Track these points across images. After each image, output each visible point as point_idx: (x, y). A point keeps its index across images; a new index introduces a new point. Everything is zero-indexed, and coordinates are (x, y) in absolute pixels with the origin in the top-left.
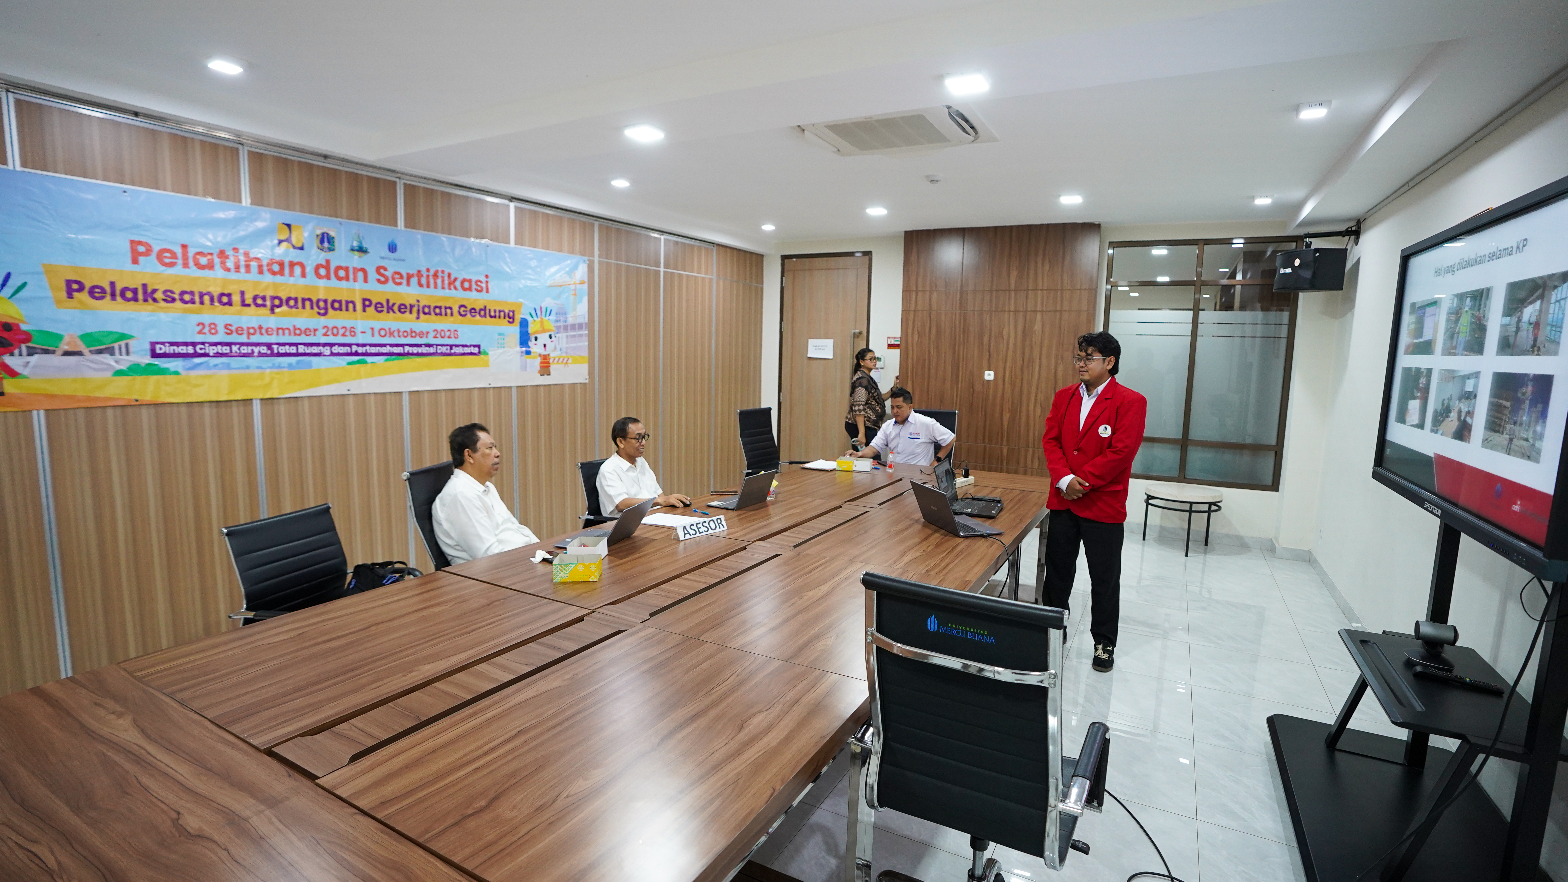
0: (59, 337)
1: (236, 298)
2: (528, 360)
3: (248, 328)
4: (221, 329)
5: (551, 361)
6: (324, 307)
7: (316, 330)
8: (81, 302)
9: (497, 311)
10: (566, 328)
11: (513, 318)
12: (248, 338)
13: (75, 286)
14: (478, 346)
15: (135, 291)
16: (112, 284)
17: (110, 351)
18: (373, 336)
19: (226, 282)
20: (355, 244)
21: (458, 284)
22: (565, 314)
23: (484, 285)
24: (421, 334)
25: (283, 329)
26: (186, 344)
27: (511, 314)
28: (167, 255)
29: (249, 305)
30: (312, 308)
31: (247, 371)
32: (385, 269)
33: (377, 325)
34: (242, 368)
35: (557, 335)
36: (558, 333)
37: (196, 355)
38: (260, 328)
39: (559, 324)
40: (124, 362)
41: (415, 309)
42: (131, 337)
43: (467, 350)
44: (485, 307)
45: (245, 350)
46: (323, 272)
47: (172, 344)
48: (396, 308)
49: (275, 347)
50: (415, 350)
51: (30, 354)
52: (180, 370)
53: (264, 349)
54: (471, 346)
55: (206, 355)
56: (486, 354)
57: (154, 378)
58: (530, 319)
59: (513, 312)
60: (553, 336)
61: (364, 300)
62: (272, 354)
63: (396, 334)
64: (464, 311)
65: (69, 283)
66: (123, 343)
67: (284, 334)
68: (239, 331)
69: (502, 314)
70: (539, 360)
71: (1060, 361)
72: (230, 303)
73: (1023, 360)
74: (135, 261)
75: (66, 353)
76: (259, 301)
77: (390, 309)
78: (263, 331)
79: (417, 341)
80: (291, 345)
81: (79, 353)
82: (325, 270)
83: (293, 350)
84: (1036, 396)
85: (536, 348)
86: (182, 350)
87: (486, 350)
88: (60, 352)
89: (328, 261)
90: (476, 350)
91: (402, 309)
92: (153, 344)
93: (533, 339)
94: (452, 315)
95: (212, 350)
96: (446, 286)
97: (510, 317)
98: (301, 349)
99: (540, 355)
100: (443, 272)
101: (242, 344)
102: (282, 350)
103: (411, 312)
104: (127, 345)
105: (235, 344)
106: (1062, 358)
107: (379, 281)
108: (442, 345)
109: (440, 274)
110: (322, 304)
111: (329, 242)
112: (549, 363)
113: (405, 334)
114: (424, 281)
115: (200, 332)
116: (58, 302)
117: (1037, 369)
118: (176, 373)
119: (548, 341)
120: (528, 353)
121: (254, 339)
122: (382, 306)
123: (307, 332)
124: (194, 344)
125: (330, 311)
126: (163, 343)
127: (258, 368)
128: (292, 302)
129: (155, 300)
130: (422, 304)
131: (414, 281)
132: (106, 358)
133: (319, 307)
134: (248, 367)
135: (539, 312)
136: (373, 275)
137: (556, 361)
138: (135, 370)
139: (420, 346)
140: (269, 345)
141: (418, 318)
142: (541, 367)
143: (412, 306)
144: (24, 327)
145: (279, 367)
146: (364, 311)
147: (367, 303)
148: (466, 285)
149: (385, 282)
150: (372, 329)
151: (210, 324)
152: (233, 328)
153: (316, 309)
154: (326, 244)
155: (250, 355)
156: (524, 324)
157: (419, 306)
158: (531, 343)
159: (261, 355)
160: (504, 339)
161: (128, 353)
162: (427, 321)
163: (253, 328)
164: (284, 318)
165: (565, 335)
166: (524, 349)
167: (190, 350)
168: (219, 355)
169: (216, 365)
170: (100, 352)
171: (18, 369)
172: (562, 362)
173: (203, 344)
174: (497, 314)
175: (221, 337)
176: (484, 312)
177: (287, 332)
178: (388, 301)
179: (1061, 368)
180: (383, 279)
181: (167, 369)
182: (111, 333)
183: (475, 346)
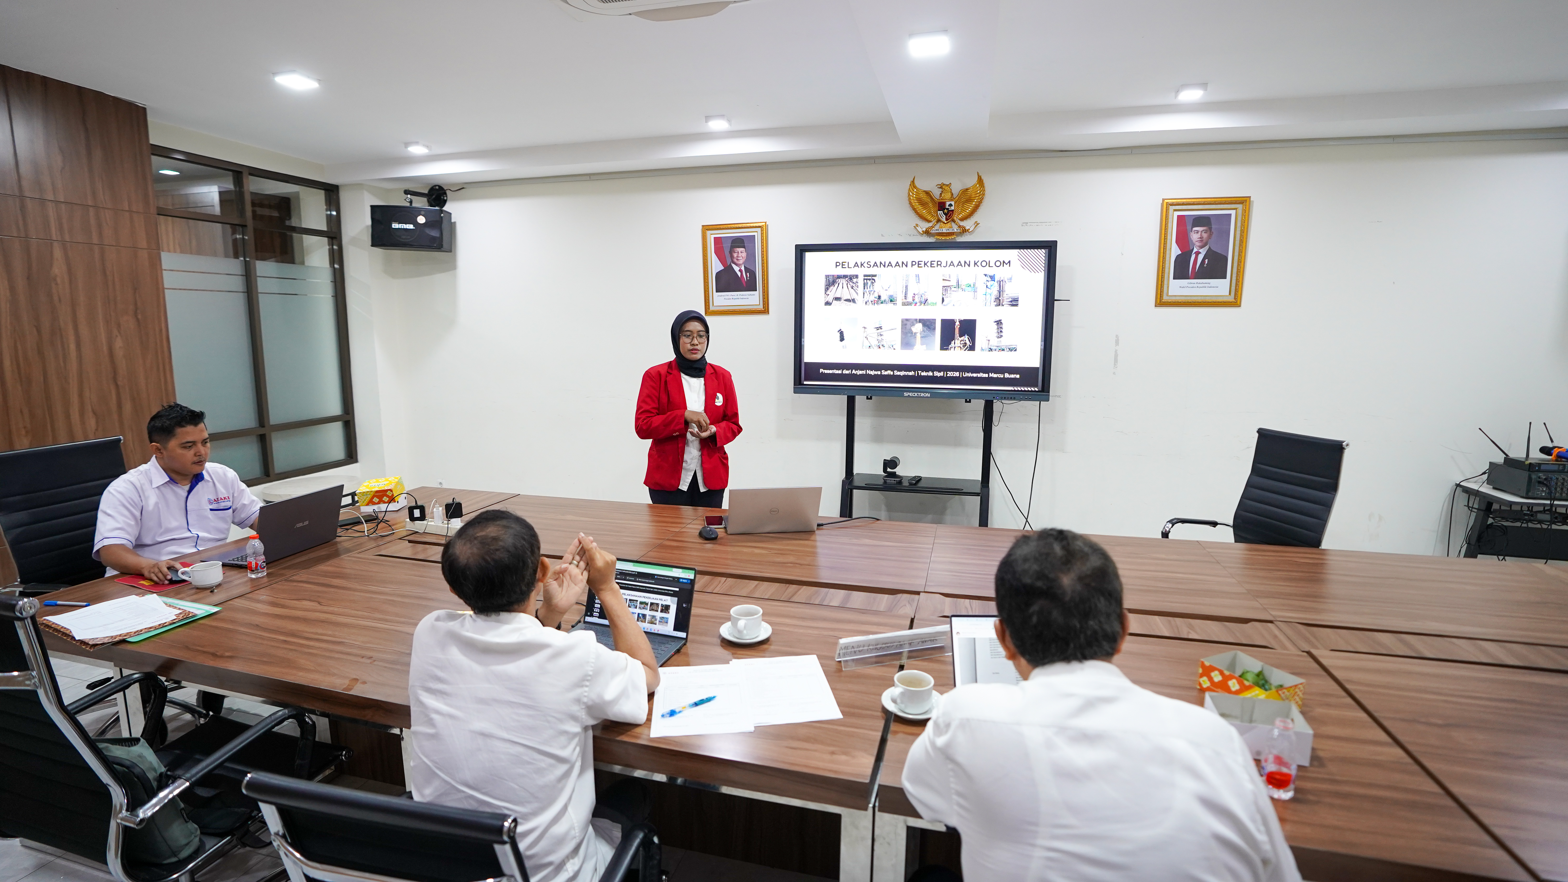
71: (115, 332)
73: (39, 331)
84: (81, 395)
106: (119, 326)
117: (72, 346)
179: (119, 343)
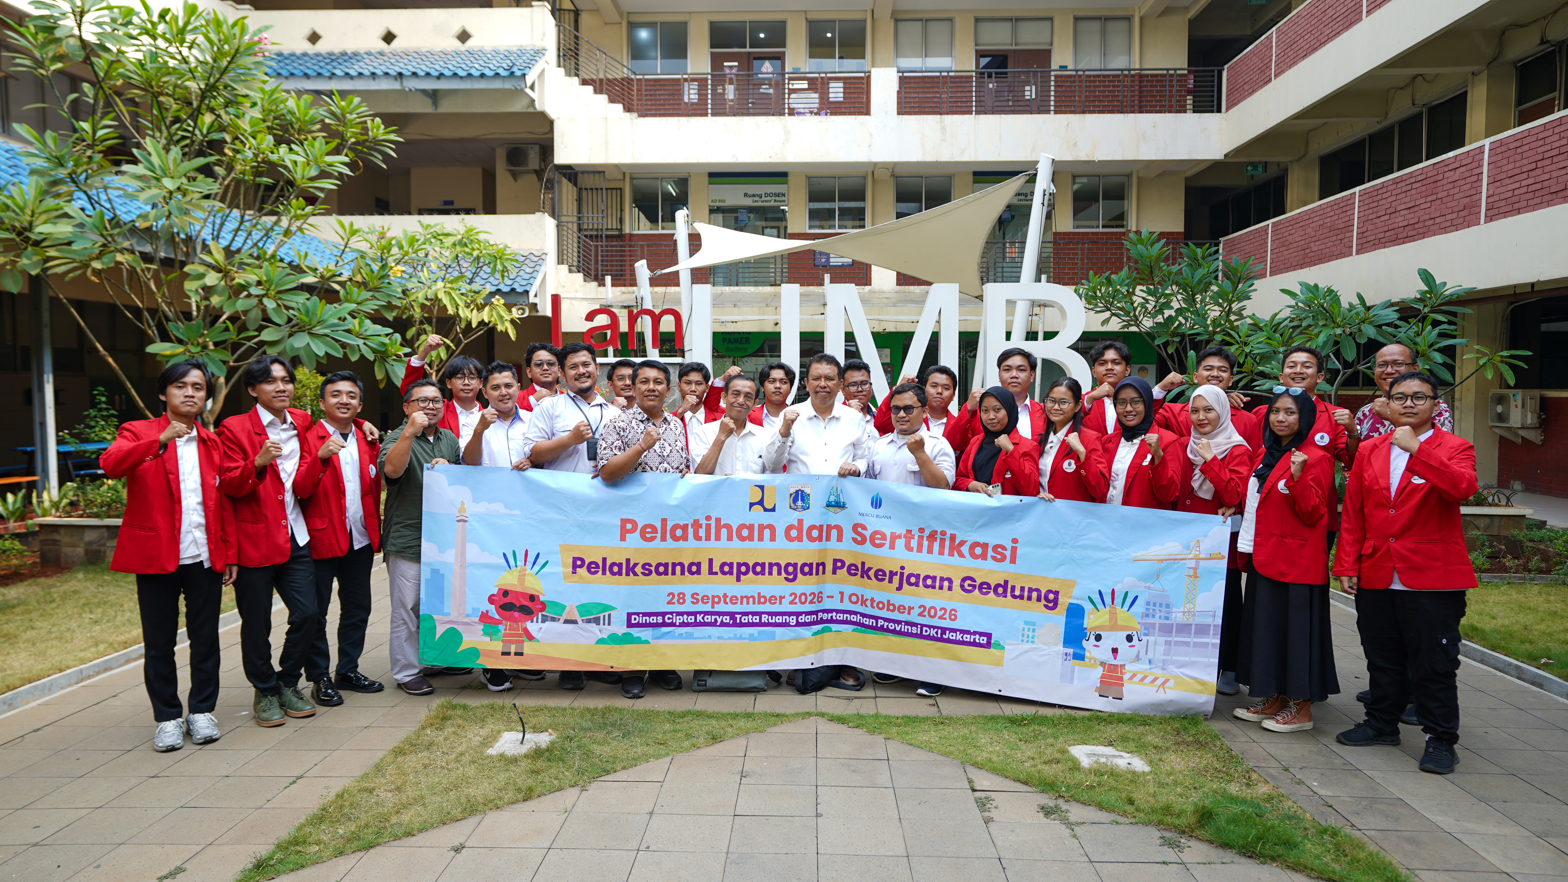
0: (563, 607)
1: (705, 567)
2: (1077, 668)
3: (713, 597)
4: (688, 598)
5: (1126, 677)
6: (792, 572)
7: (781, 598)
8: (581, 577)
9: (1026, 590)
10: (1166, 629)
11: (1056, 602)
12: (713, 607)
13: (579, 563)
14: (989, 636)
15: (620, 565)
16: (604, 560)
17: (597, 621)
18: (842, 601)
19: (697, 550)
20: (832, 499)
21: (965, 549)
22: (1168, 606)
23: (1008, 553)
24: (901, 609)
25: (747, 598)
26: (656, 614)
27: (1051, 596)
28: (649, 530)
29: (716, 573)
30: (779, 573)
31: (709, 641)
32: (864, 528)
33: (848, 590)
34: (704, 638)
35: (1145, 639)
36: (1145, 635)
37: (664, 624)
38: (725, 596)
39: (1150, 620)
40: (604, 631)
41: (896, 579)
42: (613, 608)
43: (967, 638)
44: (1006, 582)
45: (708, 619)
46: (794, 533)
47: (645, 614)
48: (871, 573)
49: (738, 616)
50: (892, 626)
51: (543, 621)
52: (650, 640)
53: (727, 619)
54: (975, 633)
55: (673, 625)
56: (1000, 647)
57: (628, 647)
58: (1088, 606)
59: (1056, 593)
60: (1135, 638)
61: (835, 561)
62: (735, 625)
63: (868, 603)
64: (969, 585)
65: (575, 559)
66: (606, 614)
67: (748, 603)
68: (705, 599)
69: (1035, 594)
70: (1100, 671)
72: (698, 572)
74: (623, 538)
75: (567, 622)
76: (727, 569)
77: (865, 573)
78: (728, 600)
79: (896, 616)
80: (754, 614)
81: (574, 622)
82: (796, 532)
83: (756, 619)
85: (1093, 651)
86: (653, 620)
87: (1001, 643)
88: (562, 621)
89: (800, 521)
90: (983, 640)
91: (880, 575)
92: (629, 615)
93: (1092, 638)
94: (950, 588)
95: (678, 620)
96: (947, 551)
97: (1051, 601)
98: (765, 618)
99: (1103, 664)
100: (943, 533)
101: (706, 613)
102: (745, 620)
103: (890, 581)
104: (609, 615)
105: (700, 613)
107: (854, 540)
108: (930, 627)
109: (939, 536)
110: (791, 569)
111: (803, 500)
112: (1121, 679)
113: (881, 605)
114: (914, 543)
115: (669, 603)
116: (565, 577)
118: (647, 642)
119: (1123, 646)
120: (1079, 657)
121: (719, 608)
122: (857, 569)
123: (772, 600)
124: (663, 614)
125: (799, 575)
126: (638, 614)
127: (719, 638)
128: (759, 569)
129: (635, 574)
130: (906, 573)
131: (900, 543)
132: (593, 626)
133: (787, 572)
134: (710, 637)
135: (1108, 599)
136: (848, 534)
137: (1136, 679)
138: (614, 639)
139: (899, 622)
140: (732, 615)
141: (899, 588)
142: (1101, 682)
143: (892, 574)
144: (542, 598)
145: (741, 638)
146: (834, 572)
147: (838, 564)
148: (978, 551)
149: (863, 542)
150: (842, 593)
151: (679, 594)
152: (699, 598)
153: (784, 574)
154: (799, 503)
155: (713, 624)
156: (1075, 613)
157: (902, 574)
158: (1089, 645)
159: (723, 624)
160: (1034, 631)
161: (609, 624)
162: (913, 594)
163: (718, 597)
164: (751, 586)
165: (1162, 640)
166: (1070, 651)
167: (660, 619)
168: (683, 625)
169: (681, 635)
170: (589, 621)
171: (534, 633)
172: (1153, 682)
173: (671, 613)
174: (1026, 594)
175: (688, 607)
176: (1003, 589)
177: (751, 600)
178: (863, 564)
180: (859, 539)
181: (639, 638)
182: (599, 604)
183: (981, 634)
